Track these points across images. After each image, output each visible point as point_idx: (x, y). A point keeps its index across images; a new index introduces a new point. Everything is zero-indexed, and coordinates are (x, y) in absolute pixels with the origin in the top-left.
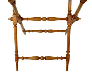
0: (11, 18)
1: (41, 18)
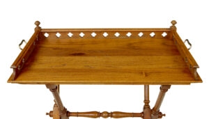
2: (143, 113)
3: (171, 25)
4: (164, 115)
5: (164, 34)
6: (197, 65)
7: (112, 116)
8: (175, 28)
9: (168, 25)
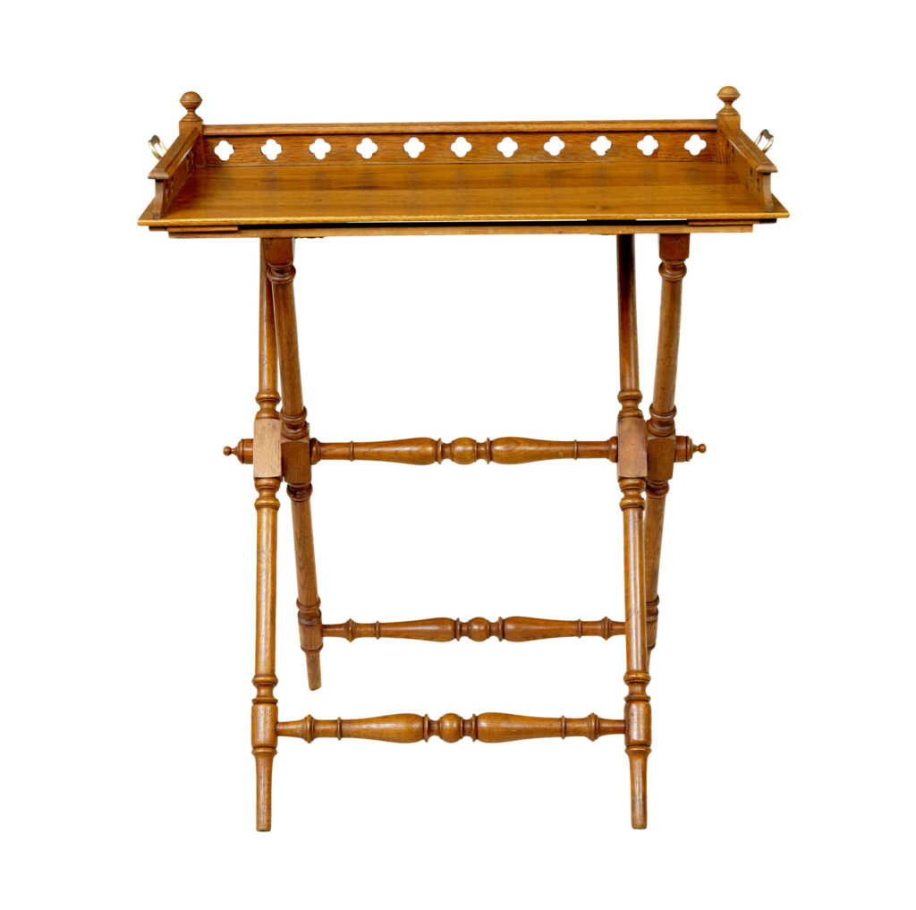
0: (243, 442)
1: (444, 446)
2: (615, 440)
3: (722, 105)
4: (702, 449)
5: (695, 145)
6: (771, 164)
7: (490, 457)
8: (735, 114)
9: (709, 109)
